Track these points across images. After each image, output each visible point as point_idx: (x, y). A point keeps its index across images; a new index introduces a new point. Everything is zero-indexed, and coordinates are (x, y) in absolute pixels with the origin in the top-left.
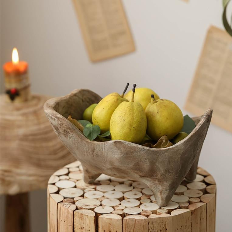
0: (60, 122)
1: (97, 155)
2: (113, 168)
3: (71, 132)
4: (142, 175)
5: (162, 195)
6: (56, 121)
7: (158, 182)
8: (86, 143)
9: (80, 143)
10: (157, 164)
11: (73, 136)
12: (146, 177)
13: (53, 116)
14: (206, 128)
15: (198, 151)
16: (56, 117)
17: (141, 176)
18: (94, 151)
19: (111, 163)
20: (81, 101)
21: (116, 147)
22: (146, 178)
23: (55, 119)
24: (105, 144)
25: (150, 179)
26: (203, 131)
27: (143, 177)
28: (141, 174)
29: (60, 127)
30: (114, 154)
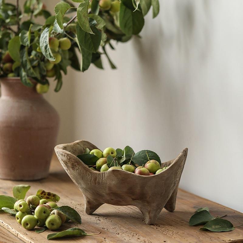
0: (69, 157)
1: (99, 183)
2: (112, 193)
3: (78, 164)
4: (135, 198)
5: (150, 215)
6: (66, 156)
7: (147, 203)
8: (90, 174)
9: (85, 174)
10: (146, 188)
11: (79, 168)
12: (137, 199)
13: (63, 153)
14: (184, 161)
15: (178, 179)
16: (66, 154)
17: (133, 199)
18: (96, 180)
19: (110, 189)
20: (82, 149)
21: (113, 175)
22: (137, 201)
23: (65, 155)
24: (105, 173)
25: (140, 202)
26: (181, 162)
27: (135, 199)
28: (133, 197)
29: (69, 162)
30: (113, 181)
